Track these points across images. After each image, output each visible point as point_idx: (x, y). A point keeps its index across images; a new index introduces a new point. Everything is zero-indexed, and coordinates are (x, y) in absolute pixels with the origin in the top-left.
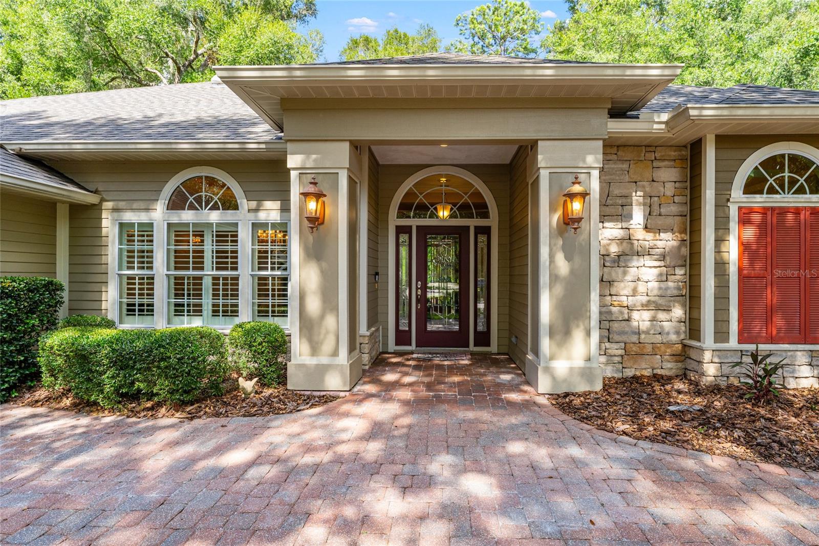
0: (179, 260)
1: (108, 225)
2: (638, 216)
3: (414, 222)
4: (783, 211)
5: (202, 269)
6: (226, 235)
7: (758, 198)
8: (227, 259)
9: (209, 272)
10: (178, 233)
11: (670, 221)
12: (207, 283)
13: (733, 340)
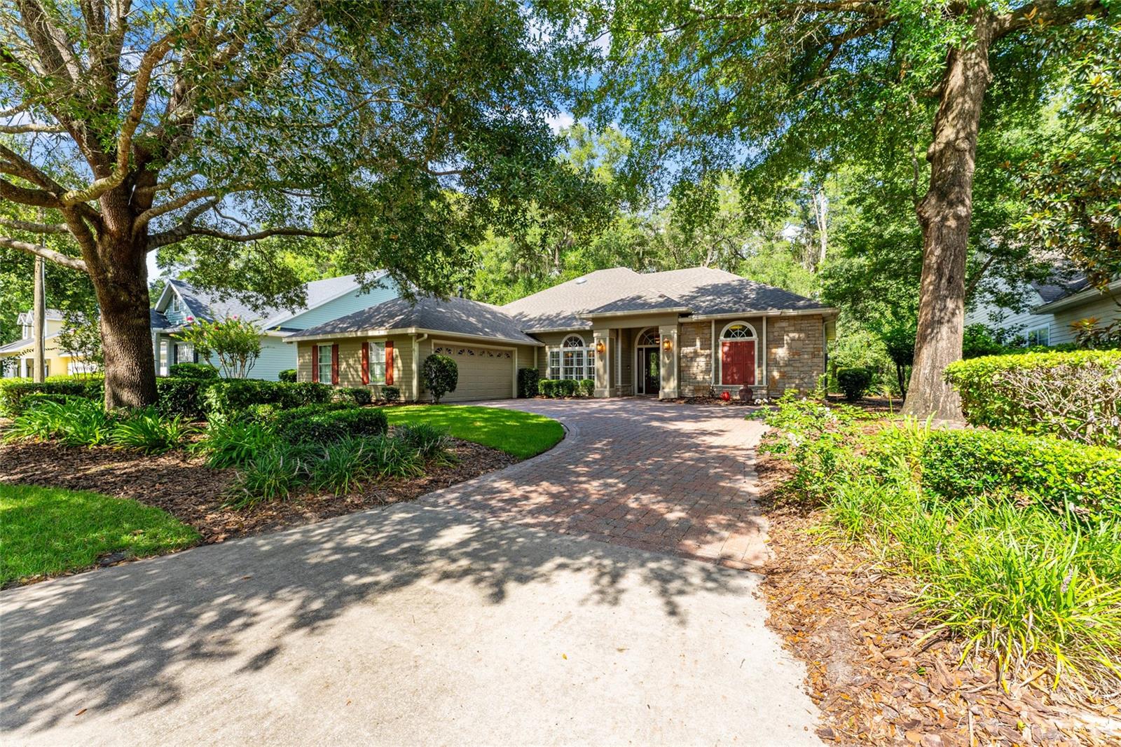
0: (567, 363)
1: (548, 351)
2: (698, 343)
3: (644, 347)
4: (737, 343)
5: (573, 365)
6: (580, 354)
7: (729, 339)
8: (580, 362)
9: (575, 366)
10: (566, 354)
11: (707, 347)
12: (574, 370)
13: (720, 384)
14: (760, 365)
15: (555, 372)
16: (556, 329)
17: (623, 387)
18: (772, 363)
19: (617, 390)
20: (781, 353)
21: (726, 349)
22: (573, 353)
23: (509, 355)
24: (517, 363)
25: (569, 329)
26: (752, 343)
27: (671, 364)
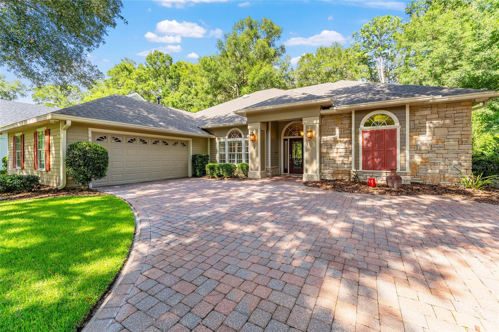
0: (230, 150)
1: (217, 141)
2: (337, 131)
3: (288, 138)
5: (235, 152)
6: (240, 144)
7: (369, 128)
8: (240, 149)
9: (236, 152)
10: (230, 144)
11: (347, 135)
12: (236, 155)
13: (361, 169)
14: (402, 150)
15: (222, 157)
16: (221, 125)
17: (272, 169)
18: (416, 149)
19: (268, 171)
20: (425, 139)
21: (367, 135)
22: (234, 143)
23: (184, 144)
24: (192, 150)
25: (231, 124)
26: (394, 132)
27: (314, 149)
